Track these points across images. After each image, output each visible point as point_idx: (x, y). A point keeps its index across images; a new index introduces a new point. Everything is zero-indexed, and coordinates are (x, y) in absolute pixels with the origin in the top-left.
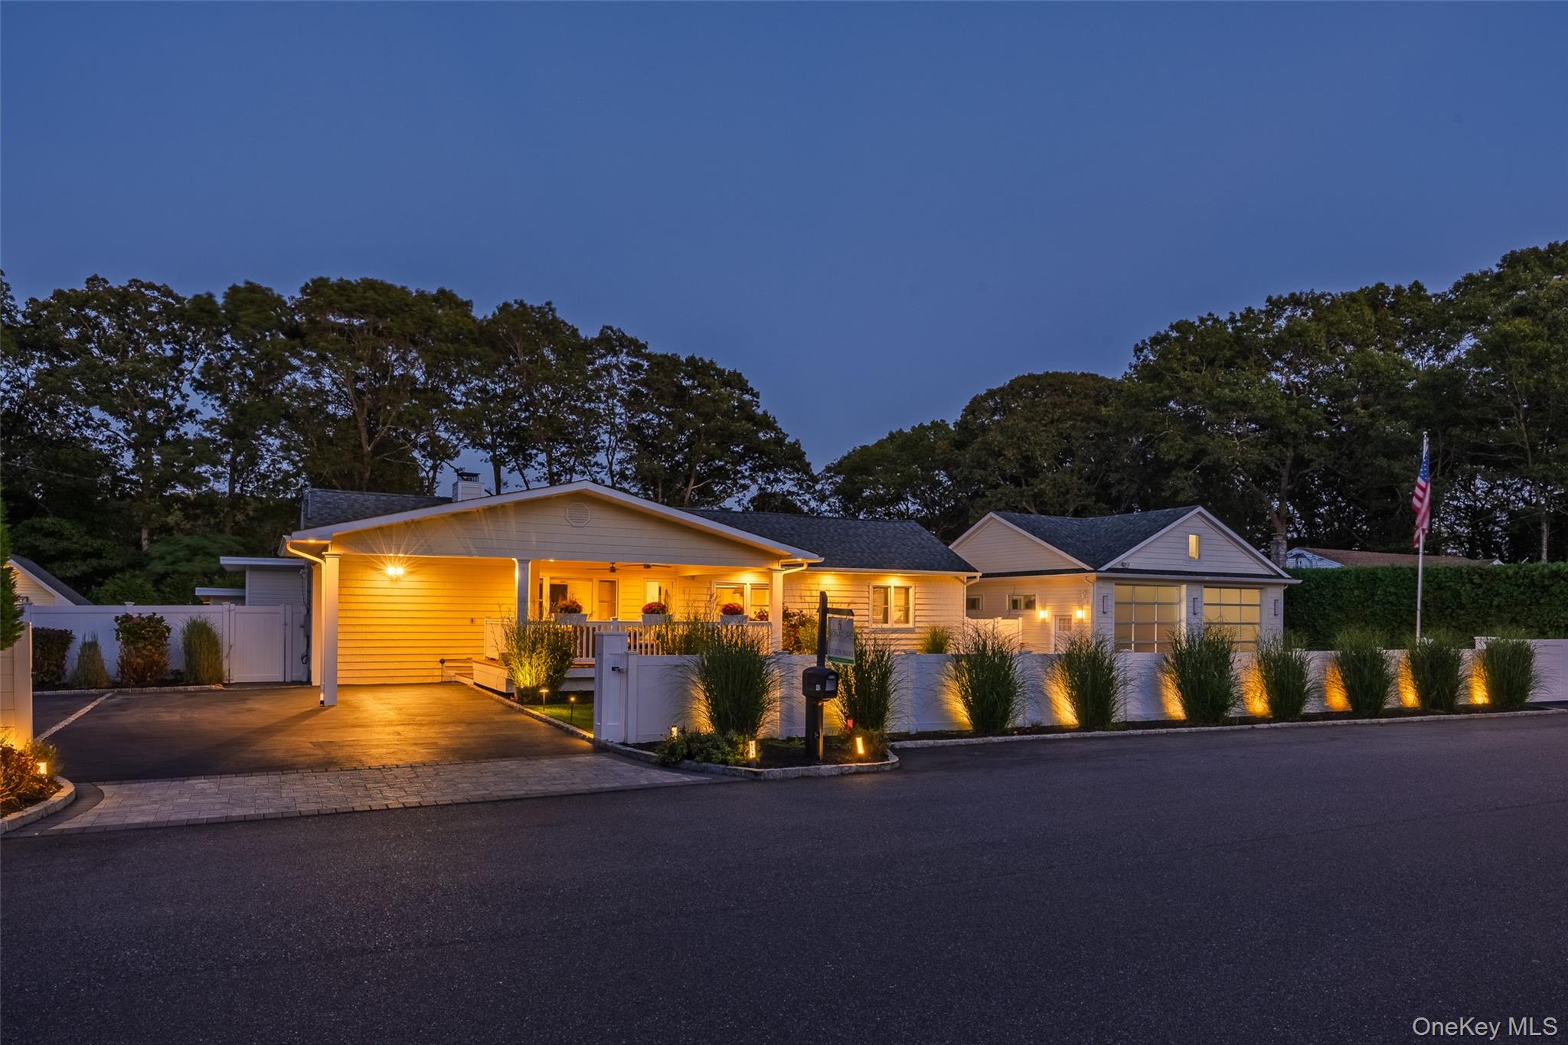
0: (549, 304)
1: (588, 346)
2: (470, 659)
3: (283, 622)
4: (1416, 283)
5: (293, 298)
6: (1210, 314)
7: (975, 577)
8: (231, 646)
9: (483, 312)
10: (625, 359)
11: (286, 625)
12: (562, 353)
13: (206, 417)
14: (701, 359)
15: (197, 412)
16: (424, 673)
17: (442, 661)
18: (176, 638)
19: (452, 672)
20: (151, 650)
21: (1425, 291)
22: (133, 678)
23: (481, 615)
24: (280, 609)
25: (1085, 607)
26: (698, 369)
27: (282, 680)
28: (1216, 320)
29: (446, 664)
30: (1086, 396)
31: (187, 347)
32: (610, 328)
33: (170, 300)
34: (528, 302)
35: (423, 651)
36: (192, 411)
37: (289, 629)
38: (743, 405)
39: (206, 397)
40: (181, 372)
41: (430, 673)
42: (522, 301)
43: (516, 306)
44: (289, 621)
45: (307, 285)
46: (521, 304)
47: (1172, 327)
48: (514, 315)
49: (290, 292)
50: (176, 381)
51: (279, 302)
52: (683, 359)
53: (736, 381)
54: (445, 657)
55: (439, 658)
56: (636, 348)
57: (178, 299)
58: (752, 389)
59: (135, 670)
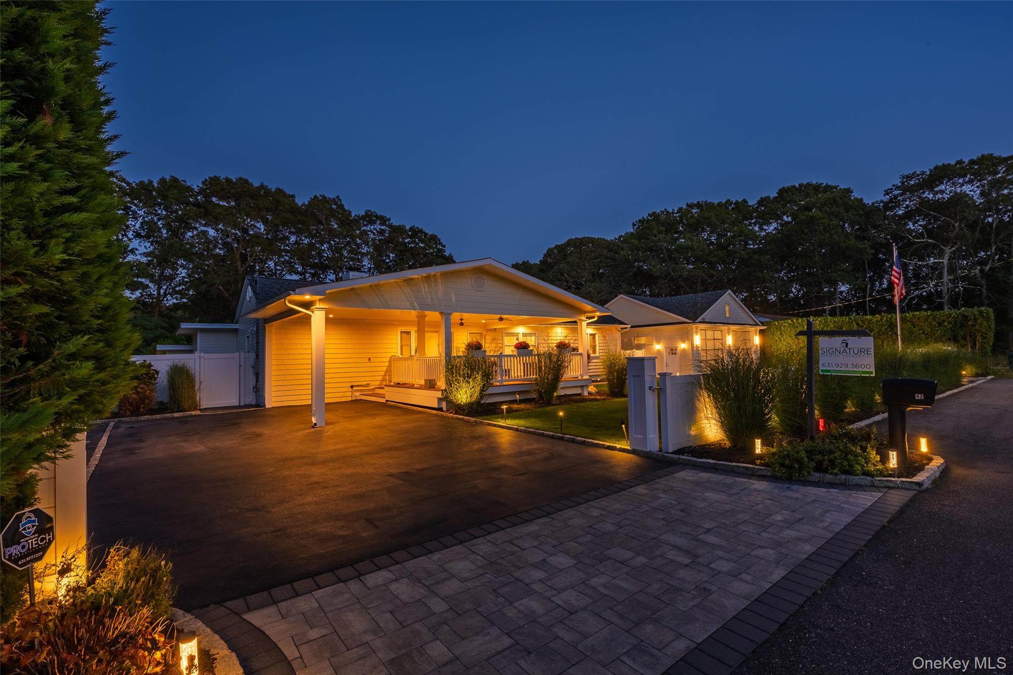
0: (338, 197)
1: (356, 222)
2: (369, 384)
3: (238, 364)
4: (744, 200)
5: (198, 186)
6: (665, 209)
7: (627, 328)
8: (201, 383)
9: (302, 200)
10: (378, 227)
11: (240, 366)
12: (341, 223)
13: (141, 252)
14: (417, 228)
15: (137, 249)
16: (340, 395)
17: (352, 387)
18: (162, 379)
19: (357, 394)
20: (143, 388)
21: (748, 203)
22: (129, 409)
23: (374, 355)
24: (236, 355)
25: (686, 342)
26: (416, 232)
27: (237, 404)
28: (668, 212)
29: (354, 388)
30: (604, 248)
31: (131, 213)
32: (370, 211)
33: (123, 184)
34: (327, 195)
35: (339, 380)
36: (133, 249)
37: (242, 368)
38: (439, 251)
39: (141, 242)
40: (127, 227)
41: (345, 394)
42: (323, 195)
43: (320, 198)
44: (242, 363)
45: (206, 180)
46: (323, 197)
47: (649, 215)
48: (319, 203)
49: (196, 184)
50: (125, 231)
51: (189, 189)
52: (408, 228)
53: (434, 239)
54: (354, 384)
55: (350, 385)
56: (383, 220)
57: (128, 184)
58: (442, 243)
59: (130, 404)
